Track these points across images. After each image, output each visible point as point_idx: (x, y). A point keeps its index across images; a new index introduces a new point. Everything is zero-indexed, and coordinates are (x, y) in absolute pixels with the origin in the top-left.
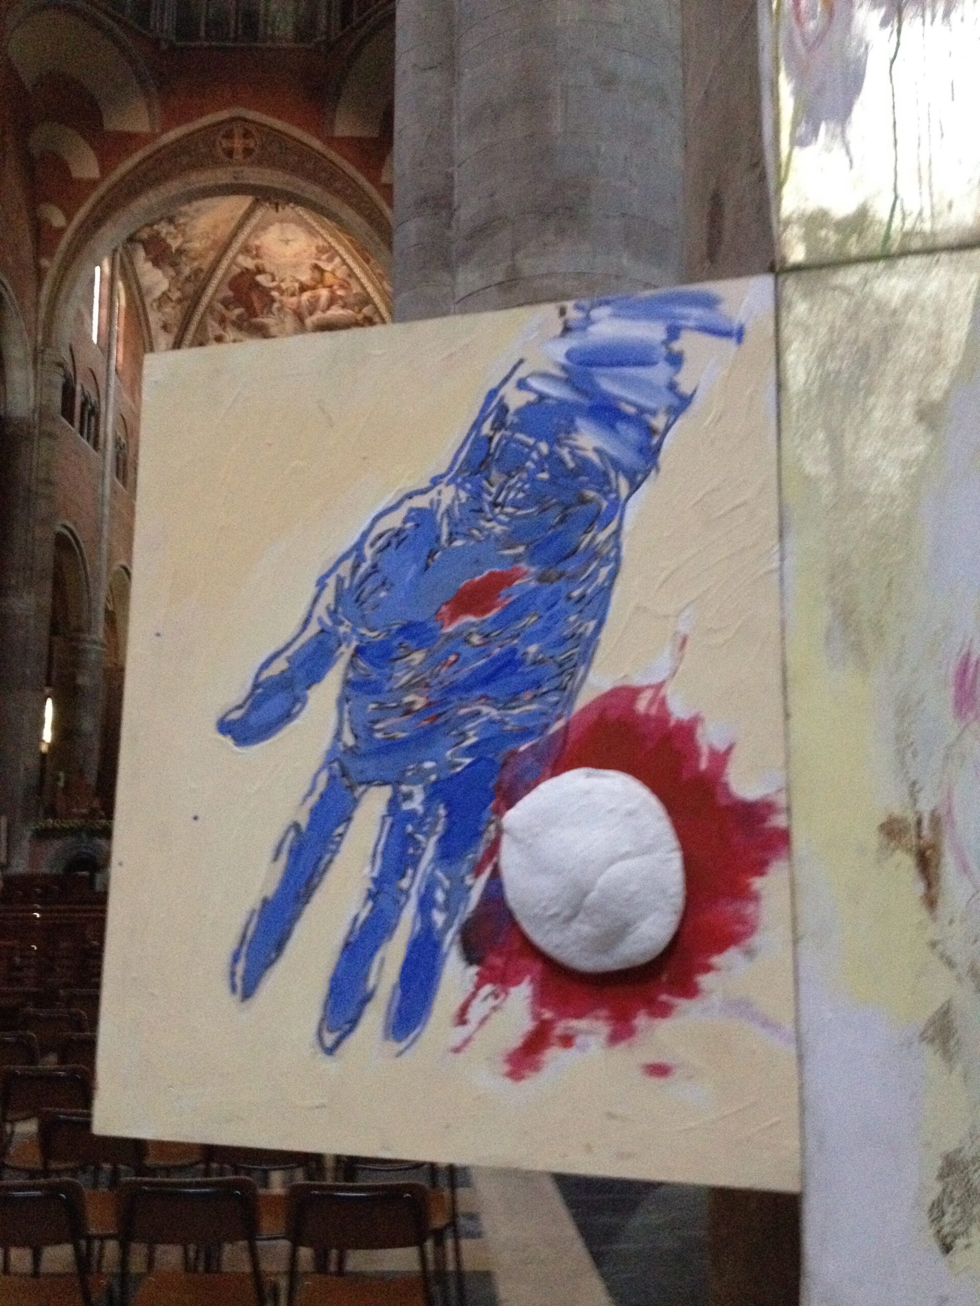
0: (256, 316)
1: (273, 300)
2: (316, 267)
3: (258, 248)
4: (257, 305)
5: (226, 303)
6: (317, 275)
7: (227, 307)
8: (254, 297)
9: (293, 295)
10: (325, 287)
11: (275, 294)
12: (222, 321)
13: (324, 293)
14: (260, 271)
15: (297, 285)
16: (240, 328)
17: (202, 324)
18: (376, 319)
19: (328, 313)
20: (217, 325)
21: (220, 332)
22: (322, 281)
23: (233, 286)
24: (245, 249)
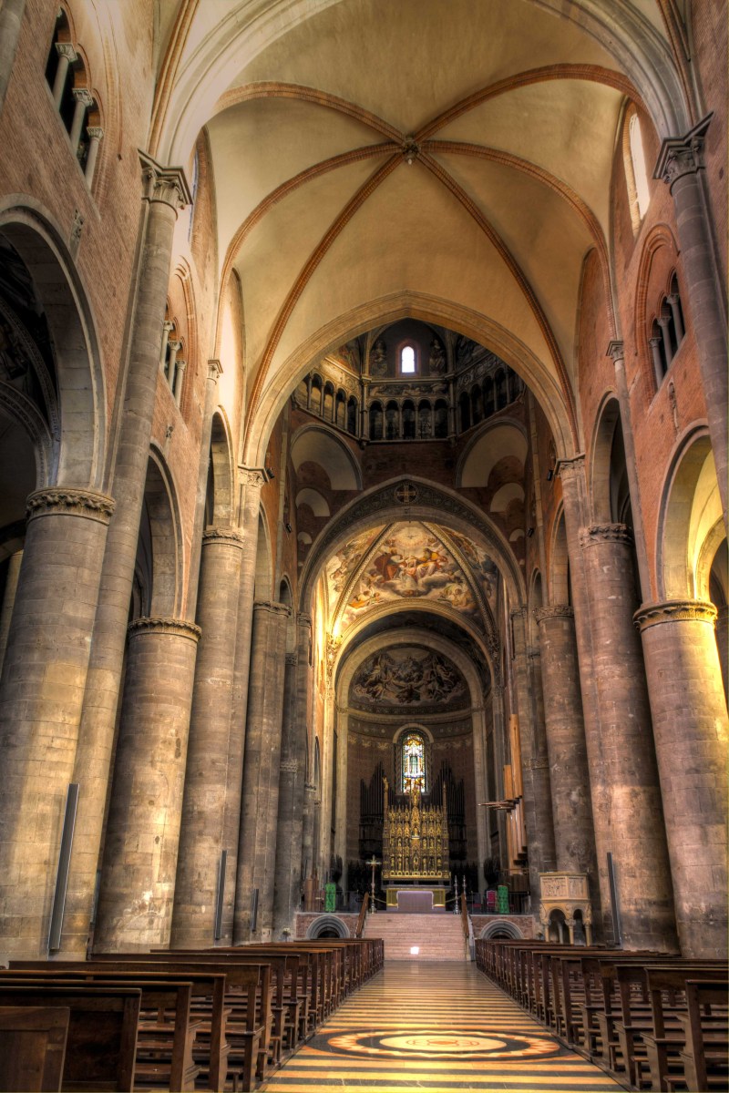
0: (389, 579)
1: (400, 570)
2: (428, 550)
3: (394, 541)
4: (390, 573)
5: (372, 573)
6: (427, 555)
7: (372, 575)
8: (389, 568)
9: (412, 566)
10: (432, 561)
11: (402, 566)
12: (369, 583)
13: (431, 565)
14: (394, 554)
15: (415, 561)
16: (379, 587)
17: (357, 586)
18: (463, 578)
19: (433, 576)
20: (365, 585)
21: (367, 589)
22: (430, 558)
23: (378, 562)
24: (387, 543)
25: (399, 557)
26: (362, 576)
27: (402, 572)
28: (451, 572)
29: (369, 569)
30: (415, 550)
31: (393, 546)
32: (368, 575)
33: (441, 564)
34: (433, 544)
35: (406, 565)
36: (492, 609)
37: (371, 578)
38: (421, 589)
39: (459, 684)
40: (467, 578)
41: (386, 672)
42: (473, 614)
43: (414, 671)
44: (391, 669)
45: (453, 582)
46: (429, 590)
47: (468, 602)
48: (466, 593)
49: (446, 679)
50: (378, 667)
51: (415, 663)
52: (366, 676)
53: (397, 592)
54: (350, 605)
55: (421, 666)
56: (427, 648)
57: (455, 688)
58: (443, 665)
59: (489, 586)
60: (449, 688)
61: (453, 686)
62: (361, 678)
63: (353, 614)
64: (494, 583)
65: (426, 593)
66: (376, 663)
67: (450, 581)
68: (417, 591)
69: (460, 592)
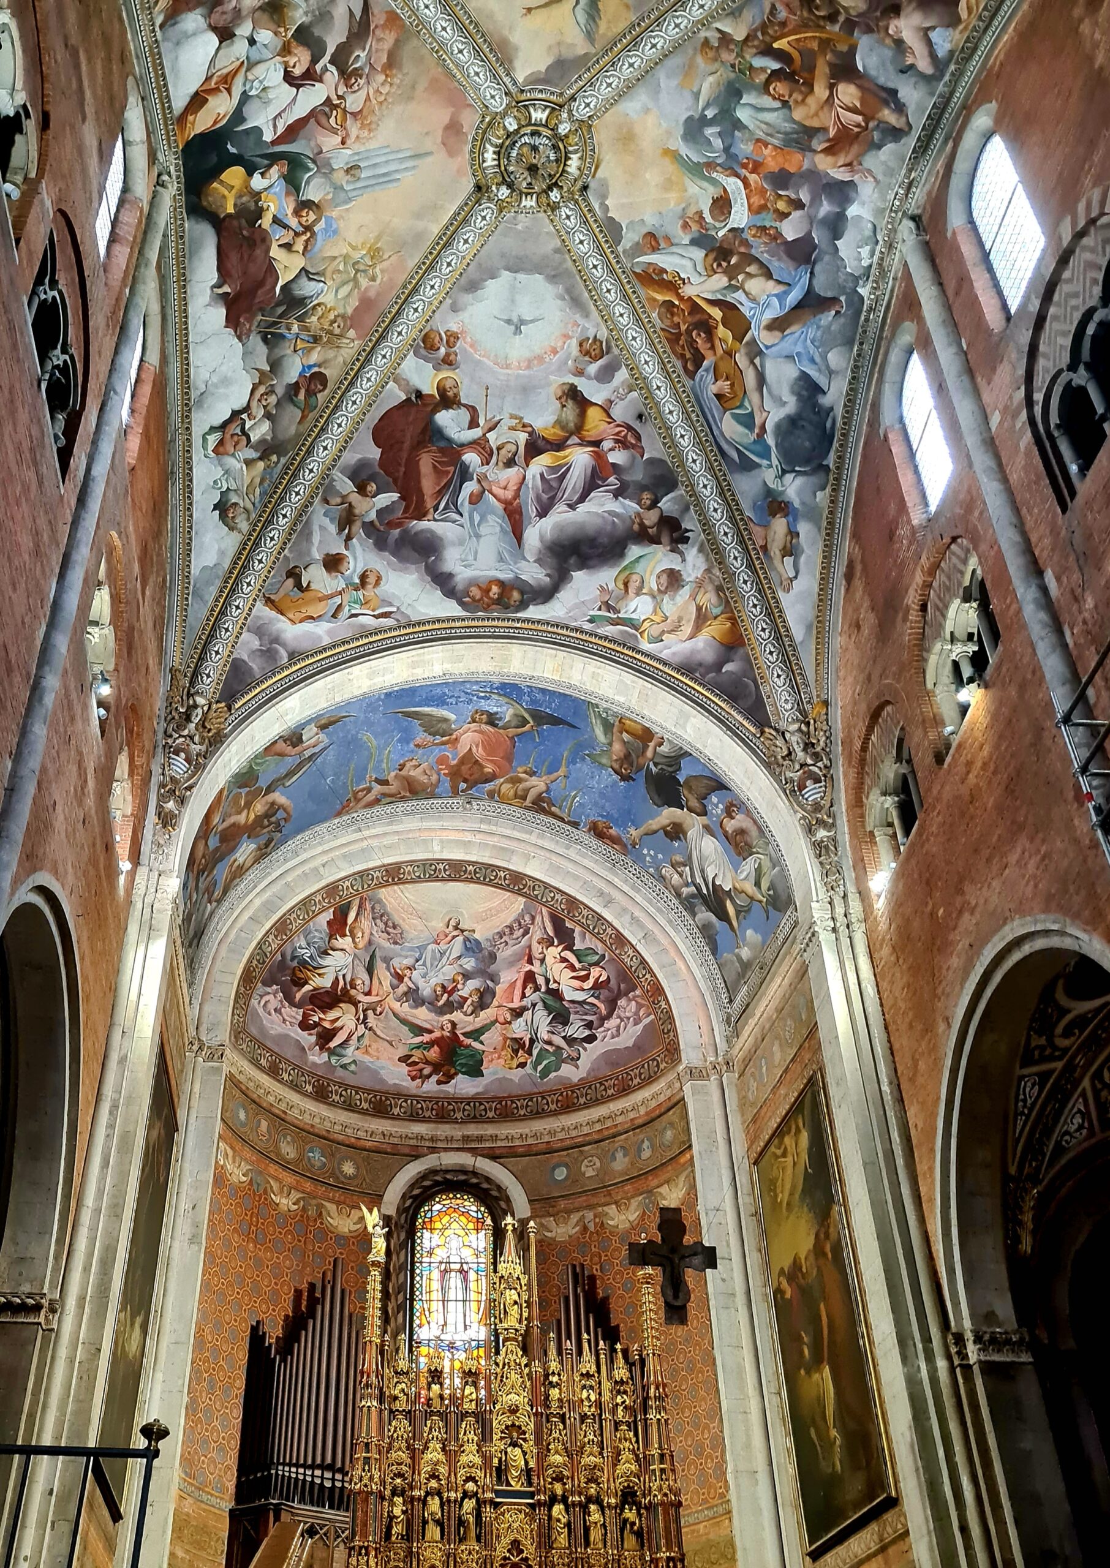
1: (465, 474)
4: (428, 485)
5: (361, 477)
7: (362, 489)
8: (426, 462)
9: (510, 463)
11: (471, 458)
12: (347, 520)
13: (580, 459)
16: (381, 544)
17: (301, 527)
18: (690, 523)
19: (582, 508)
20: (333, 528)
21: (338, 548)
22: (579, 429)
23: (383, 433)
24: (427, 344)
25: (464, 416)
26: (325, 490)
27: (470, 487)
28: (647, 497)
29: (351, 458)
30: (526, 390)
31: (448, 362)
32: (346, 486)
33: (617, 457)
34: (593, 368)
35: (487, 455)
36: (798, 632)
37: (355, 498)
38: (534, 574)
39: (627, 1007)
40: (707, 526)
41: (370, 970)
42: (718, 666)
43: (467, 976)
44: (387, 960)
45: (655, 540)
46: (560, 579)
47: (702, 618)
48: (699, 584)
49: (580, 996)
50: (345, 942)
51: (472, 947)
52: (304, 964)
53: (443, 582)
54: (269, 602)
55: (493, 957)
57: (612, 1023)
58: (569, 947)
59: (793, 534)
60: (589, 1025)
61: (603, 1019)
62: (282, 965)
63: (276, 640)
64: (812, 514)
65: (545, 595)
66: (338, 925)
67: (644, 536)
68: (518, 584)
69: (674, 579)
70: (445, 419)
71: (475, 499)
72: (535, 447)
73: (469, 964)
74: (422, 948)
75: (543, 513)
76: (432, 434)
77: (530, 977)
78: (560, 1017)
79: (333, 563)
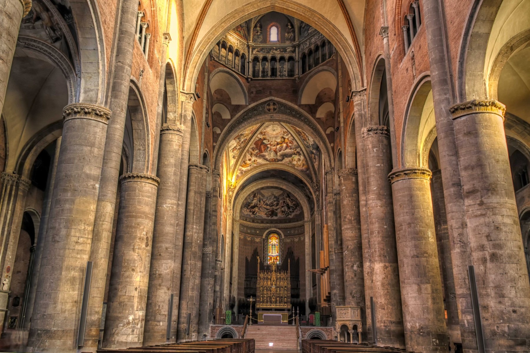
0: (262, 152)
1: (268, 148)
2: (283, 137)
3: (265, 132)
4: (263, 149)
5: (253, 149)
6: (283, 140)
7: (253, 150)
8: (262, 147)
9: (274, 146)
10: (285, 143)
11: (269, 146)
12: (251, 154)
13: (285, 145)
14: (265, 139)
15: (276, 143)
16: (256, 156)
17: (245, 156)
18: (301, 152)
19: (285, 151)
20: (249, 156)
21: (250, 158)
22: (284, 141)
23: (256, 143)
24: (261, 133)
25: (267, 141)
26: (248, 151)
27: (269, 149)
28: (295, 149)
29: (251, 147)
30: (276, 137)
31: (264, 135)
32: (251, 150)
33: (290, 145)
34: (285, 134)
35: (271, 145)
36: (316, 169)
37: (252, 151)
38: (279, 158)
39: (298, 208)
40: (303, 153)
41: (260, 202)
42: (306, 171)
43: (275, 201)
44: (262, 200)
45: (296, 155)
46: (283, 159)
47: (303, 165)
48: (303, 160)
49: (291, 205)
50: (256, 198)
51: (275, 197)
52: (249, 203)
53: (266, 160)
54: (241, 166)
55: (278, 199)
56: (281, 189)
57: (296, 210)
58: (290, 198)
59: (315, 157)
60: (293, 210)
61: (295, 209)
62: (246, 204)
63: (242, 171)
64: (317, 155)
65: (281, 160)
66: (254, 196)
67: (294, 154)
68: (277, 159)
69: (299, 160)
70: (264, 141)
71: (270, 150)
72: (278, 144)
73: (275, 199)
74: (268, 198)
75: (280, 151)
76: (262, 143)
77: (284, 202)
78: (289, 208)
79: (250, 160)
